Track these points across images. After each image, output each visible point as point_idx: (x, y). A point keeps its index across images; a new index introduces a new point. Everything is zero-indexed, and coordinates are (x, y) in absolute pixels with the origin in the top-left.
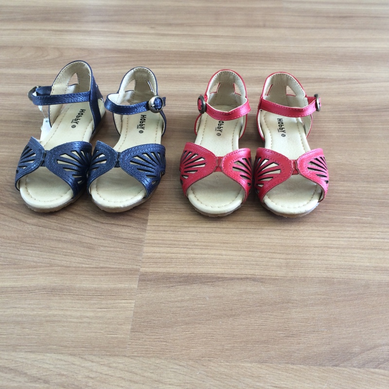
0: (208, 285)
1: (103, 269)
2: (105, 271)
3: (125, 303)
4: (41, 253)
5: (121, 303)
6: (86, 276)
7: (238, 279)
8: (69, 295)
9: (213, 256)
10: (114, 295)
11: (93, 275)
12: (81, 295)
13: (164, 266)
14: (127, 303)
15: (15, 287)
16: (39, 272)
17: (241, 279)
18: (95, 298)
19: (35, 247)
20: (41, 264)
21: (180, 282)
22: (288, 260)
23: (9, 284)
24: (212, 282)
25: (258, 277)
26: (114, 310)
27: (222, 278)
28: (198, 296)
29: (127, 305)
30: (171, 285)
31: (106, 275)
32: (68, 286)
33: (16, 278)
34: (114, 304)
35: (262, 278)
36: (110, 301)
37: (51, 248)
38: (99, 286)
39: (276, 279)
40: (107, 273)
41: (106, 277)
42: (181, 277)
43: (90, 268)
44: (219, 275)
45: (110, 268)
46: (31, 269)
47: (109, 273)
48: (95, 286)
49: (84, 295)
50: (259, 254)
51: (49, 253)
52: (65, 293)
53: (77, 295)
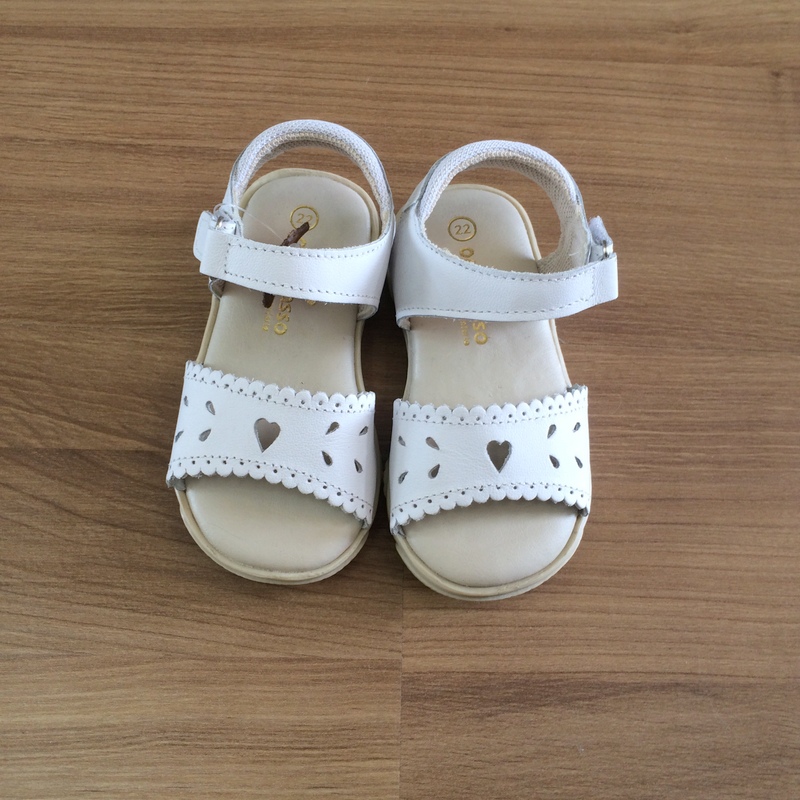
0: (579, 707)
1: (305, 666)
2: (312, 671)
3: (374, 770)
4: (132, 615)
5: (365, 770)
6: (266, 688)
7: (654, 687)
8: (230, 747)
9: (585, 616)
10: (345, 744)
11: (281, 683)
12: (261, 748)
13: (461, 651)
14: (382, 770)
15: (86, 728)
16: (139, 677)
17: (663, 687)
18: (297, 756)
19: (115, 596)
20: (139, 651)
21: (508, 701)
22: (777, 626)
23: (66, 718)
24: (590, 699)
25: (704, 679)
26: (350, 791)
27: (613, 685)
28: (558, 744)
29: (381, 774)
30: (487, 710)
31: (315, 682)
32: (222, 722)
33: (80, 699)
34: (348, 772)
35: (715, 685)
36: (336, 764)
37: (158, 599)
38: (302, 718)
39: (749, 686)
40: (316, 676)
41: (317, 688)
42: (509, 686)
43: (271, 660)
44: (605, 678)
45: (323, 659)
46: (116, 669)
47: (323, 676)
48: (291, 718)
49: (267, 749)
50: (703, 605)
51: (155, 613)
52: (219, 744)
53: (250, 748)
